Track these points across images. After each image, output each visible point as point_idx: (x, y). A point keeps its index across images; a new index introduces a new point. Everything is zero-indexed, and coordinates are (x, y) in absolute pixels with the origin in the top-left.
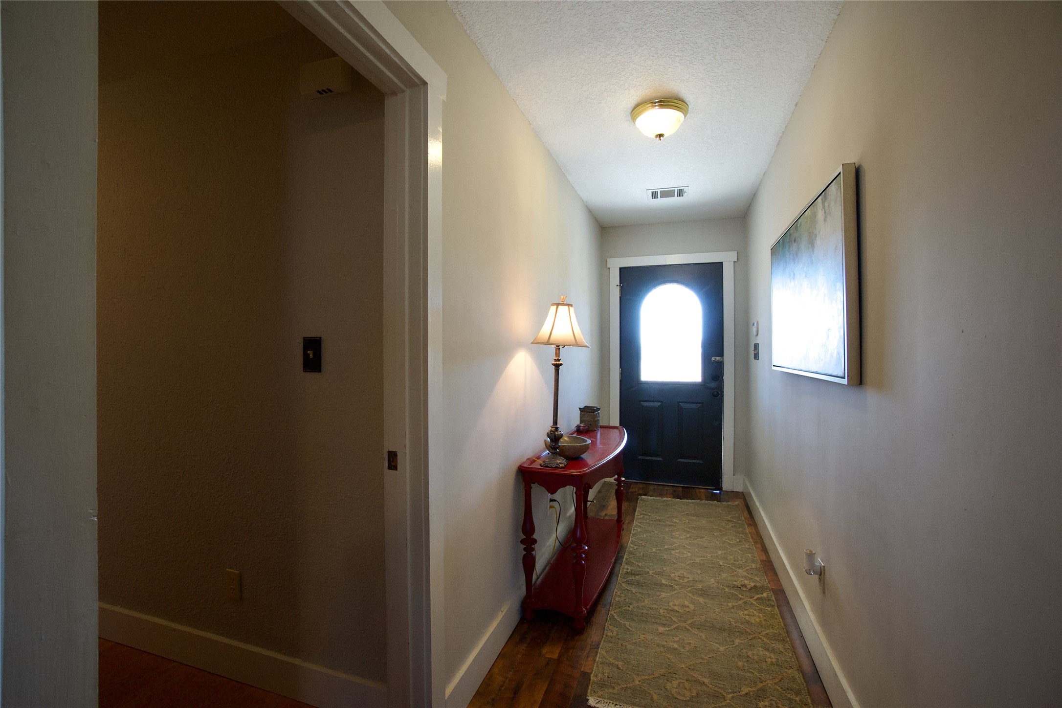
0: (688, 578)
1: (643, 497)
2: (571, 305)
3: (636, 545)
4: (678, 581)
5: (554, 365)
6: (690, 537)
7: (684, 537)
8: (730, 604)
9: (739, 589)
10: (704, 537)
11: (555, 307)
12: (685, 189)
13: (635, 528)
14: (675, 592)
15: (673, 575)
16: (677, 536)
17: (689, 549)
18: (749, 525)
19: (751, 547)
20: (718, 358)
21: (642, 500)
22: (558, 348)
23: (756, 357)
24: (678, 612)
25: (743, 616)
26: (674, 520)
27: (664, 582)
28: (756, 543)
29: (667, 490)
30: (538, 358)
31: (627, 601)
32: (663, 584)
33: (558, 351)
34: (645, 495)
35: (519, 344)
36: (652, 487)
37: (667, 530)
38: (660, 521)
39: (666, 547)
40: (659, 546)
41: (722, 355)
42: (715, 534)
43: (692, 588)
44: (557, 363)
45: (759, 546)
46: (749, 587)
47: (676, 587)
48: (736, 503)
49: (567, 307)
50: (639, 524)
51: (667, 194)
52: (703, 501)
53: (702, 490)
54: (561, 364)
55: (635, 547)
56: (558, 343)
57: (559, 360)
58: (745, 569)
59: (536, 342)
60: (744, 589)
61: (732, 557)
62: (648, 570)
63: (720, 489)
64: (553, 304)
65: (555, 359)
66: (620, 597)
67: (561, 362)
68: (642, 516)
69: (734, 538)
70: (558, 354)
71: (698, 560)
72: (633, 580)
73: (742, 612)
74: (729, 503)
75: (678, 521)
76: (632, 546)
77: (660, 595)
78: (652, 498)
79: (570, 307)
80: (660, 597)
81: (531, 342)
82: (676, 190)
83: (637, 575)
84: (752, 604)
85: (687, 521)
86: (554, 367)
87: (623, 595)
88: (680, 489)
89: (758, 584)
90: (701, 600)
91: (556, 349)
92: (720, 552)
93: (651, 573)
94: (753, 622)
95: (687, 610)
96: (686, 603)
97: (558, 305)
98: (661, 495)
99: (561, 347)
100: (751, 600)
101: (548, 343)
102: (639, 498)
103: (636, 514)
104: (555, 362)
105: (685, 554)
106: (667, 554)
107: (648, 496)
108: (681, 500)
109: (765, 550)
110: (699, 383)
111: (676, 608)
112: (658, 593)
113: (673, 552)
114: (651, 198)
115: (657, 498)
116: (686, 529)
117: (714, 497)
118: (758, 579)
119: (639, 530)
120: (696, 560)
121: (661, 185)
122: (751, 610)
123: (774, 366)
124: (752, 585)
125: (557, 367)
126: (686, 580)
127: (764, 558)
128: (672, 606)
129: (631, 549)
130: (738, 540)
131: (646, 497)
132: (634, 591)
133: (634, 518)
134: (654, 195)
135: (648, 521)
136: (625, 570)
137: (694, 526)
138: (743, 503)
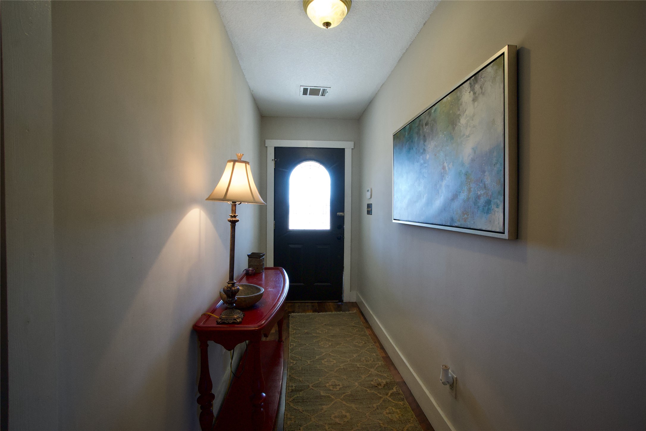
0: (339, 385)
1: (293, 314)
2: (248, 163)
3: (294, 360)
4: (332, 390)
5: (230, 221)
6: (332, 345)
7: (328, 346)
8: (375, 405)
9: (376, 388)
10: (341, 344)
11: (232, 163)
12: (328, 90)
13: (292, 344)
14: (333, 403)
15: (328, 384)
16: (322, 345)
17: (334, 356)
18: (367, 328)
19: (373, 347)
20: (341, 213)
21: (292, 317)
22: (234, 203)
23: (369, 212)
24: (340, 424)
25: (386, 415)
26: (317, 331)
27: (322, 394)
28: (375, 342)
29: (308, 306)
30: (213, 215)
31: (297, 422)
32: (323, 396)
33: (234, 208)
34: (293, 312)
35: (193, 201)
36: (297, 305)
37: (314, 341)
38: (307, 333)
39: (317, 357)
40: (312, 357)
41: (343, 211)
42: (348, 339)
43: (344, 395)
44: (234, 219)
45: (378, 344)
46: (383, 385)
47: (332, 397)
48: (355, 311)
49: (244, 164)
50: (294, 339)
51: (315, 92)
52: (333, 313)
53: (331, 303)
54: (238, 221)
55: (295, 362)
56: (234, 199)
57: (235, 217)
58: (375, 368)
59: (212, 198)
60: (380, 387)
61: (364, 359)
62: (308, 384)
63: (342, 301)
64: (230, 161)
65: (231, 216)
66: (290, 419)
67: (237, 219)
68: (295, 331)
69: (361, 341)
70: (234, 210)
71: (342, 366)
72: (298, 397)
73: (385, 412)
74: (350, 312)
75: (320, 332)
76: (292, 361)
77: (322, 409)
78: (298, 314)
79: (247, 165)
80: (323, 411)
81: (206, 198)
82: (322, 89)
83: (301, 391)
84: (389, 401)
85: (327, 331)
86: (230, 223)
87: (293, 417)
88: (316, 304)
89: (388, 380)
90: (353, 406)
91: (232, 206)
92: (355, 356)
93: (311, 385)
94: (395, 420)
95: (346, 420)
96: (344, 413)
97: (235, 161)
98: (304, 311)
99: (237, 203)
100: (387, 397)
101: (225, 198)
102: (289, 315)
103: (290, 330)
104: (231, 218)
105: (331, 361)
106: (319, 364)
107: (296, 313)
108: (319, 314)
109: (382, 348)
110: (328, 230)
111: (337, 420)
112: (320, 407)
113: (323, 362)
114: (302, 94)
115: (302, 314)
116: (327, 338)
117: (339, 308)
118: (386, 375)
119: (295, 345)
120: (341, 366)
121: (311, 84)
122: (390, 407)
123: (394, 219)
124: (384, 382)
125: (233, 223)
126: (338, 387)
127: (384, 355)
128: (333, 419)
129: (291, 365)
130: (364, 342)
131: (295, 314)
132: (300, 408)
133: (289, 334)
134: (305, 92)
135: (299, 335)
136: (290, 388)
137: (332, 334)
138: (358, 310)
